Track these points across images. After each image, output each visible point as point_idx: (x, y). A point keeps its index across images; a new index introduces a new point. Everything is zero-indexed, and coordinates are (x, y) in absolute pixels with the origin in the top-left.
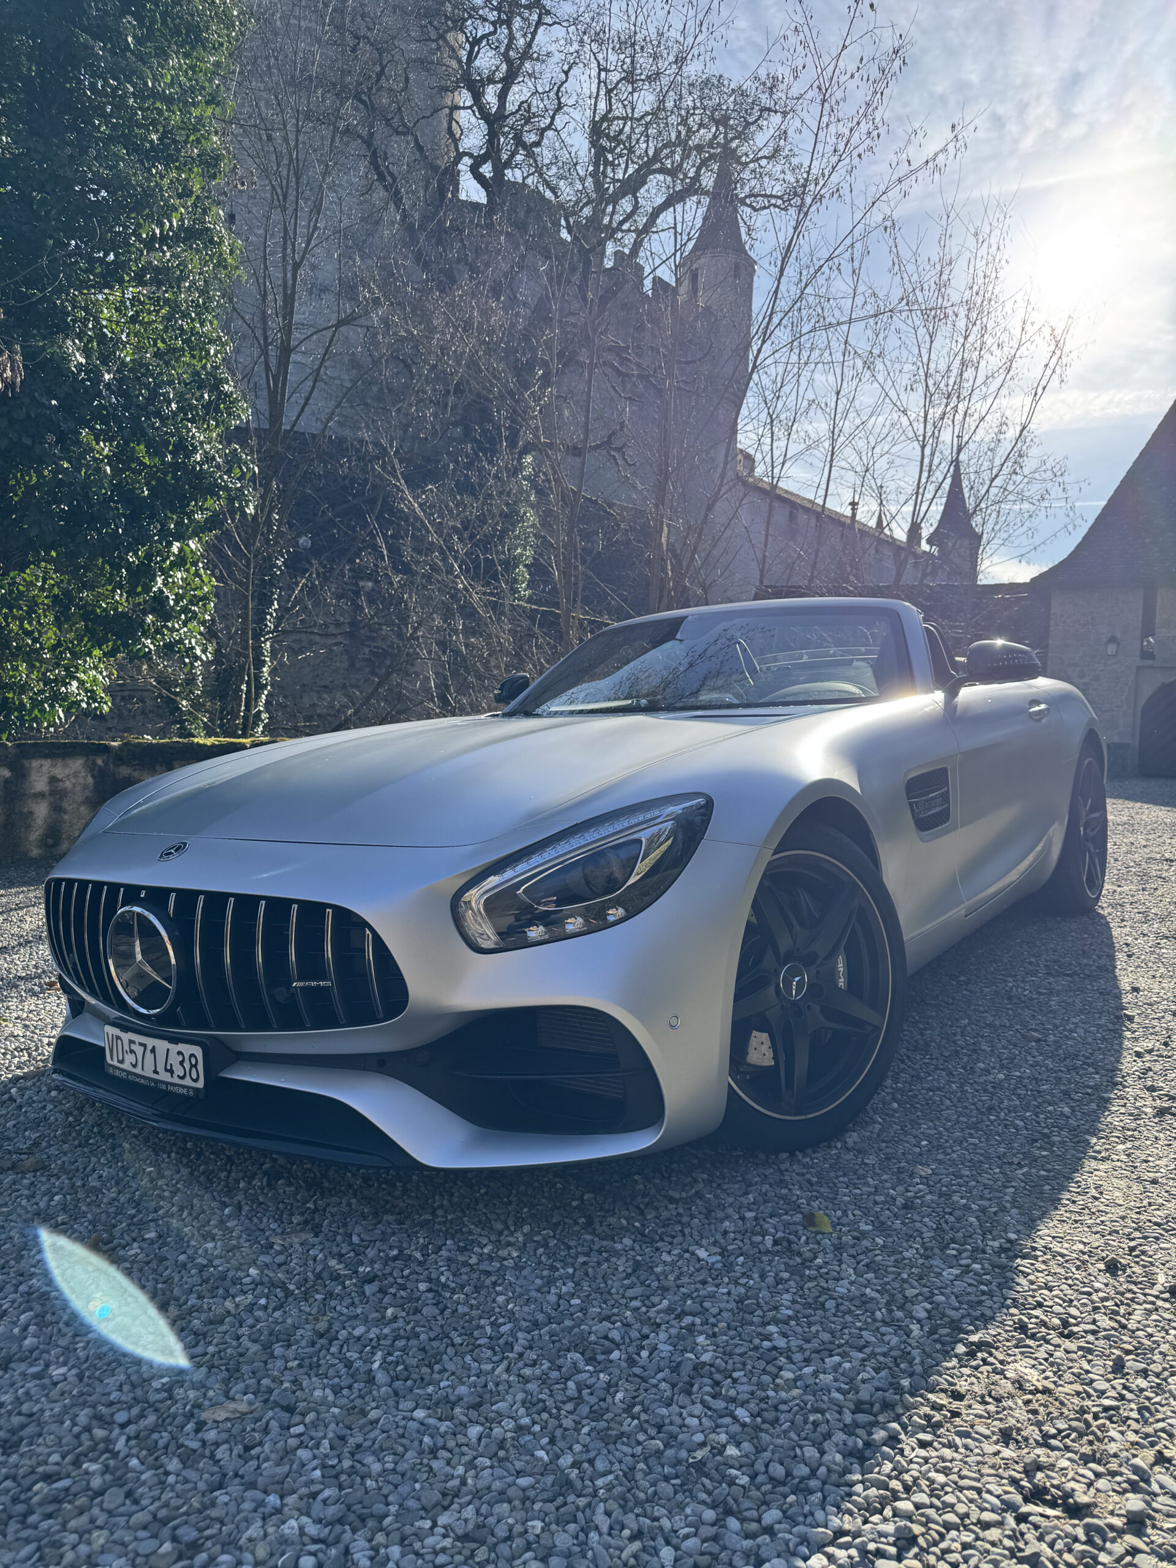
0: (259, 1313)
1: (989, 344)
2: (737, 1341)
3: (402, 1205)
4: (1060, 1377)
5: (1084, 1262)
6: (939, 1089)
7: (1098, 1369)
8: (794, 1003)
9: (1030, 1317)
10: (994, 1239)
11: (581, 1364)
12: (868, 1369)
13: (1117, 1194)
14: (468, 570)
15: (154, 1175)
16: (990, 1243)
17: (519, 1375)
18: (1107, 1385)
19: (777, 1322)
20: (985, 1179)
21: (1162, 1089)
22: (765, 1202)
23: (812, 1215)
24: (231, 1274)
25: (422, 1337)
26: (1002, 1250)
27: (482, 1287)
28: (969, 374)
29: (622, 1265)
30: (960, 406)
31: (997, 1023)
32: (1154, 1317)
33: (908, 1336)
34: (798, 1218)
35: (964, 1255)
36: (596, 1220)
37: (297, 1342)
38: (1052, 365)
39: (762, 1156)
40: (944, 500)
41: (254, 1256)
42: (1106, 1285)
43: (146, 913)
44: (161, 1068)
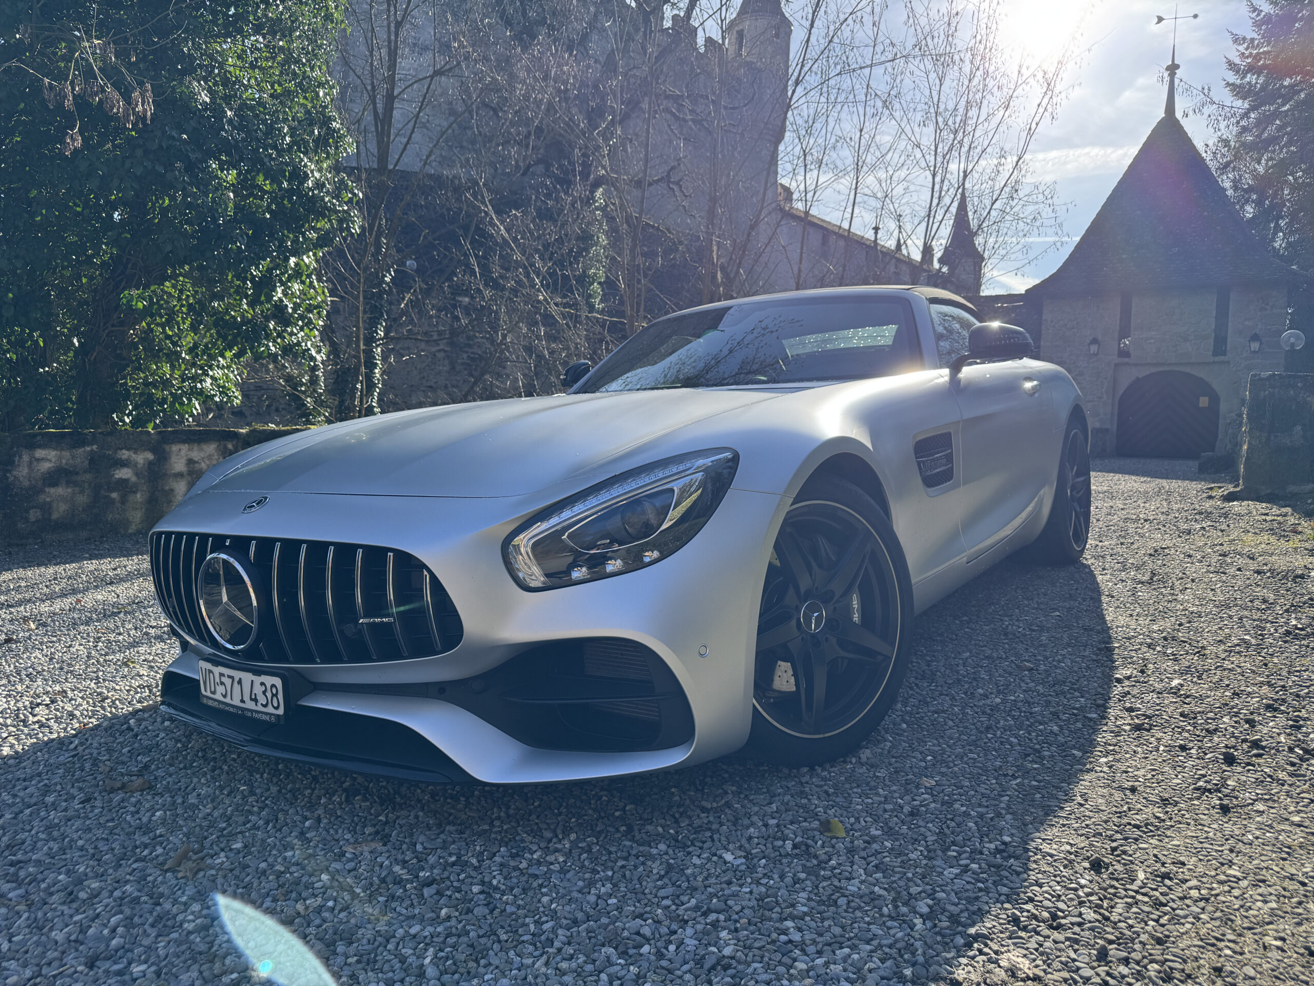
0: (326, 915)
1: (990, 86)
2: (756, 935)
3: (464, 817)
4: (1049, 965)
5: (1071, 862)
6: (944, 711)
7: (1083, 958)
8: (814, 636)
9: (1022, 910)
10: (990, 842)
11: (614, 958)
12: (875, 959)
13: (1100, 801)
14: (548, 286)
15: (246, 793)
16: (987, 845)
17: (557, 969)
18: (1092, 972)
19: (793, 918)
20: (982, 789)
21: (1139, 709)
22: (787, 810)
23: (828, 822)
24: (304, 879)
25: (471, 934)
26: (998, 851)
27: (530, 888)
28: (973, 113)
29: (656, 868)
30: (965, 140)
31: (995, 655)
32: (1135, 910)
33: (912, 929)
34: (816, 824)
35: (964, 856)
36: (636, 828)
37: (359, 940)
38: (1044, 104)
39: (786, 771)
40: (952, 222)
41: (326, 863)
42: (1091, 882)
43: (232, 560)
44: (247, 698)
